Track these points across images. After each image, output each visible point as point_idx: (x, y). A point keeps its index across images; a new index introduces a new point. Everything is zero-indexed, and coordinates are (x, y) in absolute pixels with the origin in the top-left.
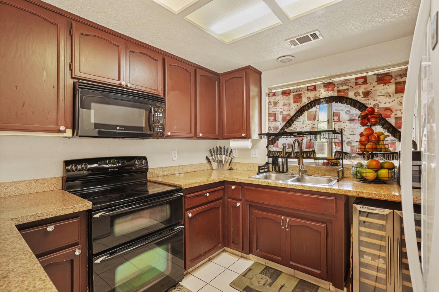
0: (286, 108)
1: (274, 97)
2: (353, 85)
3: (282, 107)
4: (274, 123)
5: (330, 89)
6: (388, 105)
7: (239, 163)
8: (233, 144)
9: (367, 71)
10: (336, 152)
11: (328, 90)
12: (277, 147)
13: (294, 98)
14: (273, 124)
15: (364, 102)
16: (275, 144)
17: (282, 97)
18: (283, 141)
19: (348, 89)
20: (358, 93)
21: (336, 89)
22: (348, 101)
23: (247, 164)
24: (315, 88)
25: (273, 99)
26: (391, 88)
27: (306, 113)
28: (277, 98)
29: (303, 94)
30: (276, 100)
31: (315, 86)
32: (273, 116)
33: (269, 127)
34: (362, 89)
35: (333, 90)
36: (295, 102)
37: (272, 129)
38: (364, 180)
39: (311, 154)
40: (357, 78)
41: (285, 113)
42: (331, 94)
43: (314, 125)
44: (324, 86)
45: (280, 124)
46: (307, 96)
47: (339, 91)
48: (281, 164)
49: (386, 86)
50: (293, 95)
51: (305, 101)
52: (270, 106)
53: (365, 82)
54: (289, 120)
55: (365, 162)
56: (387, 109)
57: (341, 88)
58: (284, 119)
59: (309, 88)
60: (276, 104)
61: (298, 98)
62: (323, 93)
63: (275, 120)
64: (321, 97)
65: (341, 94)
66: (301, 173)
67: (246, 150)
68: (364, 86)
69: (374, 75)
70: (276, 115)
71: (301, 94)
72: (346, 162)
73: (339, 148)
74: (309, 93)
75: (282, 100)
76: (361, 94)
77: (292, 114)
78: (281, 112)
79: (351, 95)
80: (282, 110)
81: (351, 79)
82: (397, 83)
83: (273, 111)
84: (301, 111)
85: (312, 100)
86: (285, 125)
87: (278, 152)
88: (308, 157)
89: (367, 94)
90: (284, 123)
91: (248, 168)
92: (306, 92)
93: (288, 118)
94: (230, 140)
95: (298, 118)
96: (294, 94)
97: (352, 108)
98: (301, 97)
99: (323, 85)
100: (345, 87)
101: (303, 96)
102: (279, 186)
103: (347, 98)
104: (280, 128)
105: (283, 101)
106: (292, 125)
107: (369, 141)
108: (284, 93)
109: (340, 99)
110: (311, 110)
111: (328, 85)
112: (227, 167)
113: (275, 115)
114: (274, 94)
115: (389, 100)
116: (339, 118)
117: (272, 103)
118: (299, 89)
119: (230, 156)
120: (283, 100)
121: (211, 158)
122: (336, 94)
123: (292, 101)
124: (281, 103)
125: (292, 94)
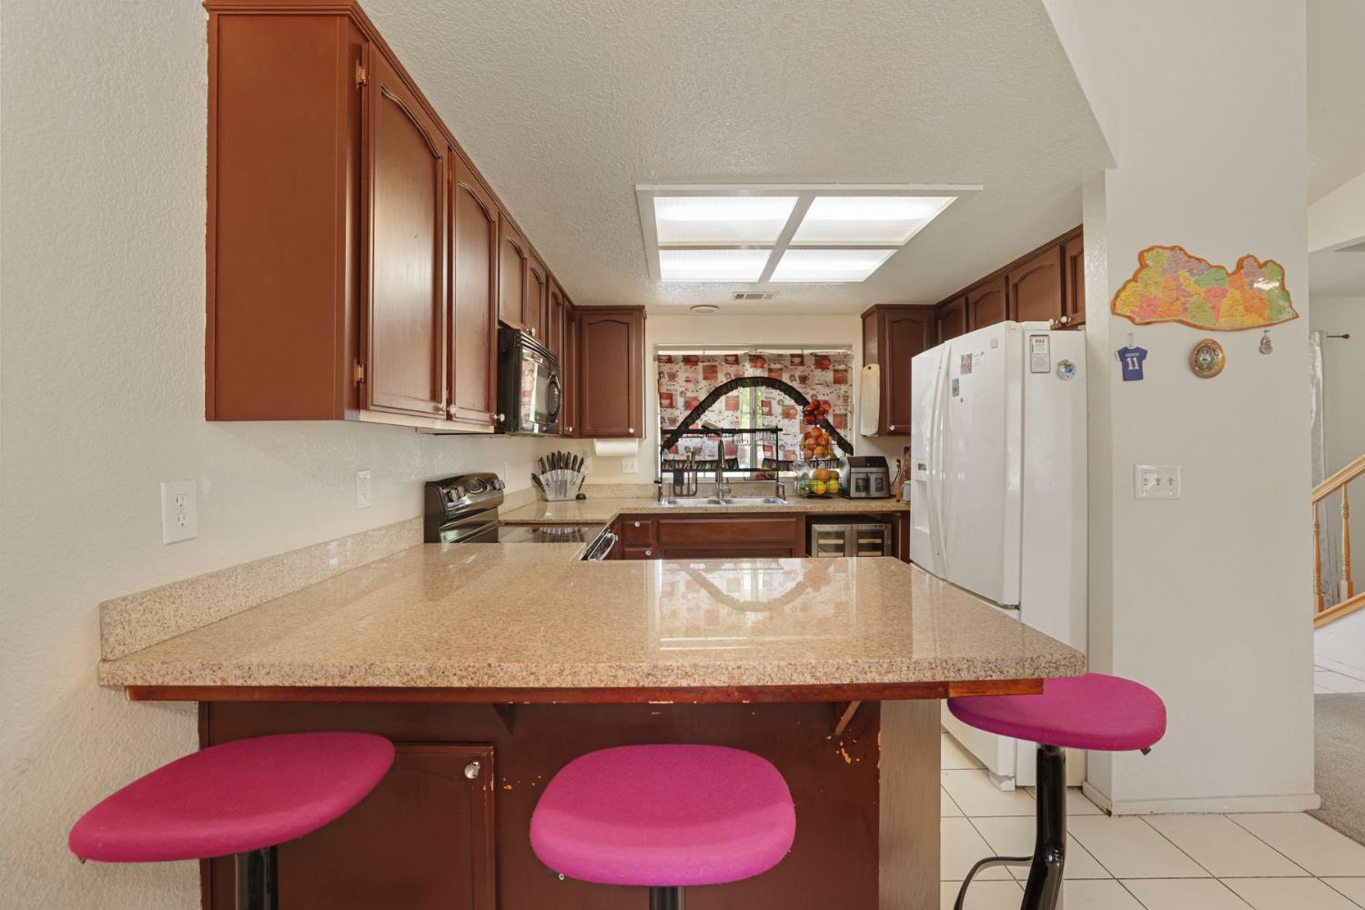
0: (690, 386)
1: (668, 366)
2: (788, 364)
3: (684, 384)
4: (669, 410)
5: (759, 364)
6: (826, 398)
7: (597, 485)
8: (602, 447)
9: (803, 347)
10: (765, 460)
11: (755, 367)
12: (677, 452)
13: (704, 371)
14: (669, 413)
15: (800, 390)
16: (673, 448)
17: (683, 367)
18: (684, 442)
19: (781, 370)
20: (794, 376)
21: (766, 366)
22: (782, 387)
23: (616, 485)
24: (736, 360)
25: (667, 368)
26: (829, 376)
27: (723, 398)
28: (675, 367)
29: (719, 367)
30: (674, 371)
31: (736, 356)
32: (667, 399)
33: (662, 418)
34: (798, 372)
35: (762, 367)
36: (705, 378)
37: (667, 420)
38: (812, 495)
39: (733, 465)
40: (792, 356)
41: (689, 394)
42: (759, 373)
43: (737, 418)
44: (750, 360)
45: (681, 414)
46: (725, 370)
47: (770, 370)
48: (686, 481)
49: (824, 372)
50: (703, 366)
51: (722, 379)
52: (662, 380)
53: (802, 363)
54: (697, 408)
55: (811, 473)
56: (826, 402)
57: (773, 366)
58: (687, 405)
59: (729, 358)
60: (672, 377)
61: (710, 372)
62: (749, 371)
63: (671, 406)
64: (746, 376)
65: (774, 375)
66: (721, 494)
67: (616, 459)
68: (800, 368)
69: (811, 354)
70: (674, 397)
71: (716, 366)
72: (781, 474)
73: (768, 455)
74: (728, 366)
75: (683, 372)
76: (797, 378)
77: (702, 397)
78: (681, 393)
79: (785, 378)
80: (684, 389)
81: (786, 356)
82: (835, 371)
83: (668, 390)
84: (715, 395)
85: (733, 378)
86: (691, 414)
87: (678, 462)
88: (730, 470)
89: (803, 379)
90: (688, 412)
91: (618, 493)
92: (724, 364)
93: (696, 404)
94: (595, 440)
95: (711, 406)
96: (705, 364)
97: (787, 396)
98: (716, 372)
99: (748, 358)
100: (778, 366)
101: (718, 369)
102: (724, 511)
103: (781, 382)
104: (681, 420)
105: (686, 375)
106: (702, 416)
107: (818, 445)
108: (689, 360)
109: (772, 383)
110: (730, 394)
111: (756, 360)
112: (572, 493)
113: (670, 396)
114: (670, 360)
115: (827, 391)
116: (770, 410)
117: (666, 376)
118: (712, 356)
119: (579, 471)
120: (686, 372)
121: (542, 478)
122: (766, 375)
123: (701, 377)
124: (682, 377)
125: (701, 365)
